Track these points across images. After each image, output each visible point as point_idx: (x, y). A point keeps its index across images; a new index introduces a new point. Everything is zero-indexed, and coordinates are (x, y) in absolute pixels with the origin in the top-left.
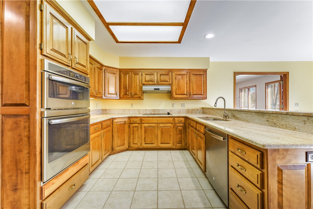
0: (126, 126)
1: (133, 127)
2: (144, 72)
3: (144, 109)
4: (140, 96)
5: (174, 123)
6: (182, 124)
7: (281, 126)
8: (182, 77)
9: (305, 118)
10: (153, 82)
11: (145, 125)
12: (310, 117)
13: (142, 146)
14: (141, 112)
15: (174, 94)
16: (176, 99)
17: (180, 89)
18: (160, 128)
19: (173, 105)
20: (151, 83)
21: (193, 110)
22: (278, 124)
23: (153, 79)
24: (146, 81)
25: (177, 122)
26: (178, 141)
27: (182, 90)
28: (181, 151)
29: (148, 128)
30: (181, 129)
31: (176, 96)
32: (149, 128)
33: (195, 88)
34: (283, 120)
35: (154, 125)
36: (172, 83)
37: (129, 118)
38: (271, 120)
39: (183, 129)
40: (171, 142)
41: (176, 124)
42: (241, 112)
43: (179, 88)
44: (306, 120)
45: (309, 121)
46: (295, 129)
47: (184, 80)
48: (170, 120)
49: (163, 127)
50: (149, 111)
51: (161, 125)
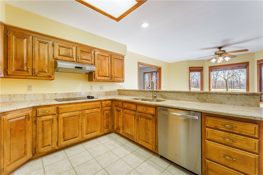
0: (29, 123)
1: (42, 121)
2: (57, 42)
3: (52, 94)
4: (50, 74)
5: (101, 107)
6: (109, 108)
7: (210, 102)
8: (105, 59)
9: (229, 96)
10: (71, 58)
11: (64, 115)
12: (232, 95)
13: (59, 146)
14: (48, 97)
15: (97, 75)
16: (99, 81)
17: (103, 71)
18: (86, 116)
19: (91, 87)
20: (68, 59)
21: (111, 92)
22: (208, 100)
23: (71, 54)
24: (59, 55)
25: (104, 105)
26: (105, 126)
27: (104, 71)
28: (108, 136)
29: (68, 118)
30: (108, 113)
31: (98, 78)
32: (70, 118)
33: (116, 71)
34: (212, 97)
35: (77, 113)
36: (94, 63)
37: (35, 108)
38: (201, 98)
39: (110, 112)
40: (98, 129)
41: (103, 108)
42: (171, 93)
43: (101, 69)
44: (230, 97)
45: (232, 97)
46: (221, 103)
47: (107, 62)
48: (97, 104)
49: (89, 114)
50: (61, 96)
51: (87, 112)
